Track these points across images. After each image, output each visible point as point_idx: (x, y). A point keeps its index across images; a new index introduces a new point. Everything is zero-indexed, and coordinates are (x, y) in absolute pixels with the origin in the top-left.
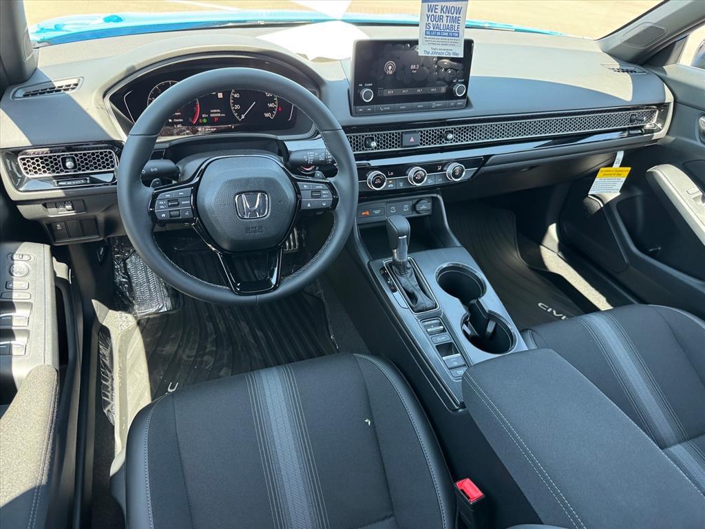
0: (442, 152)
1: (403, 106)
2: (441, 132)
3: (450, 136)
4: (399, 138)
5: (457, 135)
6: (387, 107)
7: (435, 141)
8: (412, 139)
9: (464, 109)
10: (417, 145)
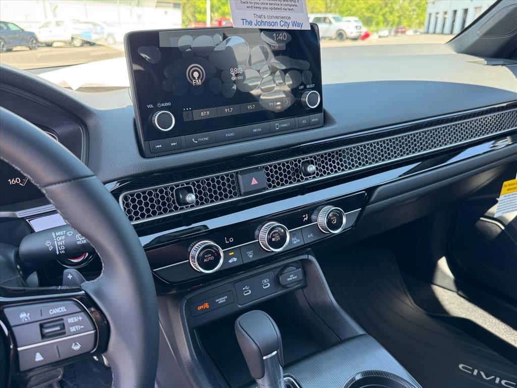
0: (303, 194)
1: (230, 133)
2: (296, 165)
3: (311, 168)
4: (233, 182)
5: (319, 165)
6: (204, 137)
7: (290, 178)
8: (254, 181)
9: (322, 127)
10: (265, 189)
